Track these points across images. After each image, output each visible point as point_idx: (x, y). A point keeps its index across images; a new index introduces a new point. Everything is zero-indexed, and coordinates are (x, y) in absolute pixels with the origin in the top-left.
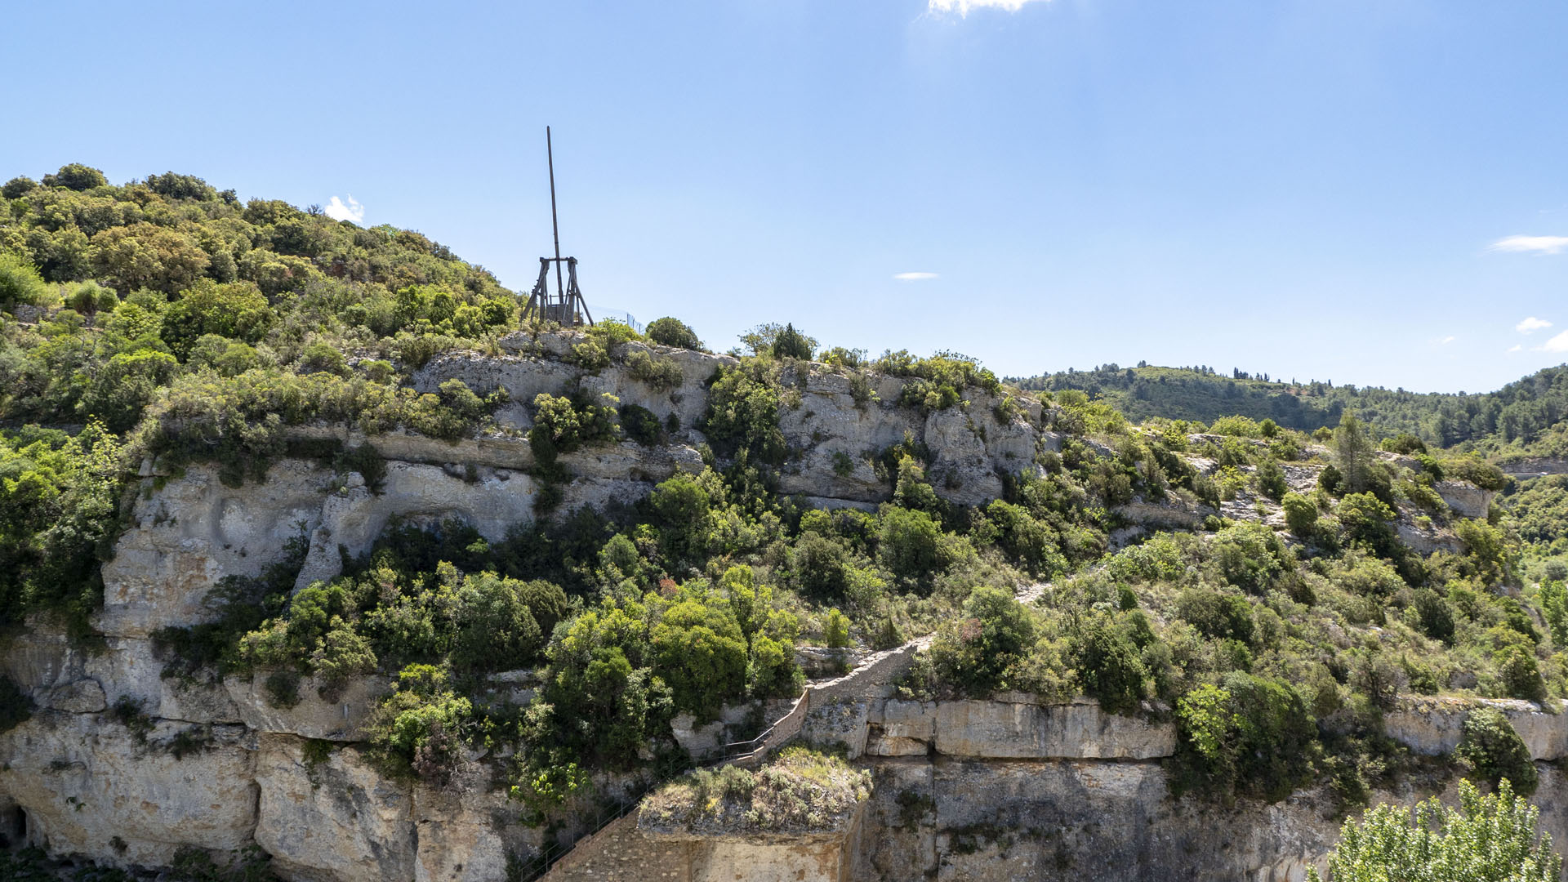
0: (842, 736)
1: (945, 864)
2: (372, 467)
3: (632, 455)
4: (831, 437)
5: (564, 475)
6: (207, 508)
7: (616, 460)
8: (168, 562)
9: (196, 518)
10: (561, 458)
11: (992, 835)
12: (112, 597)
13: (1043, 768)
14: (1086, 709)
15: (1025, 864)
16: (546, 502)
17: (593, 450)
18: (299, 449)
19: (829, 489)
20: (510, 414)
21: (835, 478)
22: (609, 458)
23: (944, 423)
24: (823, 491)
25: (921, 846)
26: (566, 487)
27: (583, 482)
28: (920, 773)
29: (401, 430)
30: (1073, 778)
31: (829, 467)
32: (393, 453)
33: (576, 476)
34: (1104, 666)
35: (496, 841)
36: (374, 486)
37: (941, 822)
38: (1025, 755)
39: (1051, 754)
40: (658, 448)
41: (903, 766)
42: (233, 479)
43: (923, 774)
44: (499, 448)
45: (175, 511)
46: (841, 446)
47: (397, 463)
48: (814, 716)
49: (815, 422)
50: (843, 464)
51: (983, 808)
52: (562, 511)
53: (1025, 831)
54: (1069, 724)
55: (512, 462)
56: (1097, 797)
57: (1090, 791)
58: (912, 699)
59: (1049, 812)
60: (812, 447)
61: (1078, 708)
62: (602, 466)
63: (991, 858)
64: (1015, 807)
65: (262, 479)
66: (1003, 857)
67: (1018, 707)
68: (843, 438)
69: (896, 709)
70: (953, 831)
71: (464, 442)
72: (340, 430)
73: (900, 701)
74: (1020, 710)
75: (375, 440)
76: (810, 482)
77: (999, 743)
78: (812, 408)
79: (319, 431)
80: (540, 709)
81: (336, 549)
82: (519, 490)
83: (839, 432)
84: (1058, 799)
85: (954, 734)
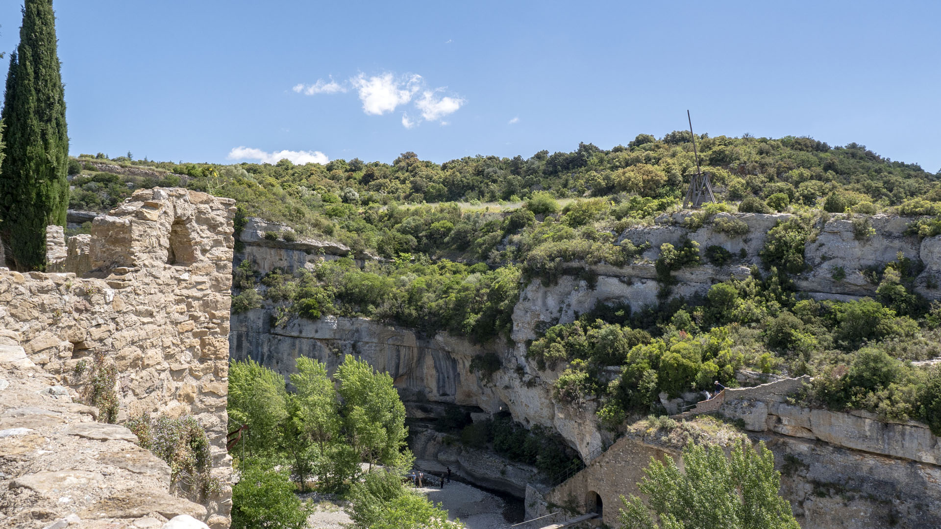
0: (742, 416)
1: (808, 499)
2: (591, 279)
3: (710, 271)
4: (834, 257)
5: (675, 281)
6: (540, 295)
7: (701, 274)
8: (528, 315)
9: (537, 299)
10: (673, 273)
11: (839, 491)
12: (515, 328)
13: (893, 462)
14: (922, 430)
15: (862, 514)
16: (663, 295)
17: (688, 269)
18: (567, 272)
19: (830, 289)
20: (650, 253)
21: (834, 282)
22: (697, 272)
23: (932, 245)
24: (827, 289)
25: (796, 487)
26: (675, 287)
27: (682, 285)
28: (804, 448)
29: (603, 263)
30: (916, 473)
31: (829, 276)
32: (602, 272)
33: (681, 281)
34: (931, 404)
35: (598, 435)
36: (592, 286)
37: (810, 476)
38: (871, 450)
39: (892, 453)
40: (725, 267)
41: (794, 442)
42: (546, 284)
43: (806, 449)
44: (641, 269)
45: (530, 295)
46: (840, 263)
47: (602, 277)
48: (727, 403)
49: (824, 250)
50: (839, 274)
51: (840, 475)
52: (671, 298)
53: (865, 494)
54: (907, 438)
55: (649, 275)
56: (932, 489)
57: (929, 485)
58: (794, 405)
59: (888, 489)
60: (820, 264)
61: (914, 429)
62: (693, 277)
63: (838, 504)
64: (863, 480)
65: (556, 284)
66: (845, 505)
67: (867, 421)
68: (843, 258)
69: (784, 409)
70: (816, 484)
71: (626, 267)
72: (583, 263)
73: (788, 405)
74: (868, 423)
75: (594, 267)
76: (815, 284)
77: (852, 440)
78: (824, 241)
79: (575, 264)
80: (615, 382)
81: (573, 312)
82: (651, 289)
83: (841, 254)
84: (898, 482)
85: (822, 429)
